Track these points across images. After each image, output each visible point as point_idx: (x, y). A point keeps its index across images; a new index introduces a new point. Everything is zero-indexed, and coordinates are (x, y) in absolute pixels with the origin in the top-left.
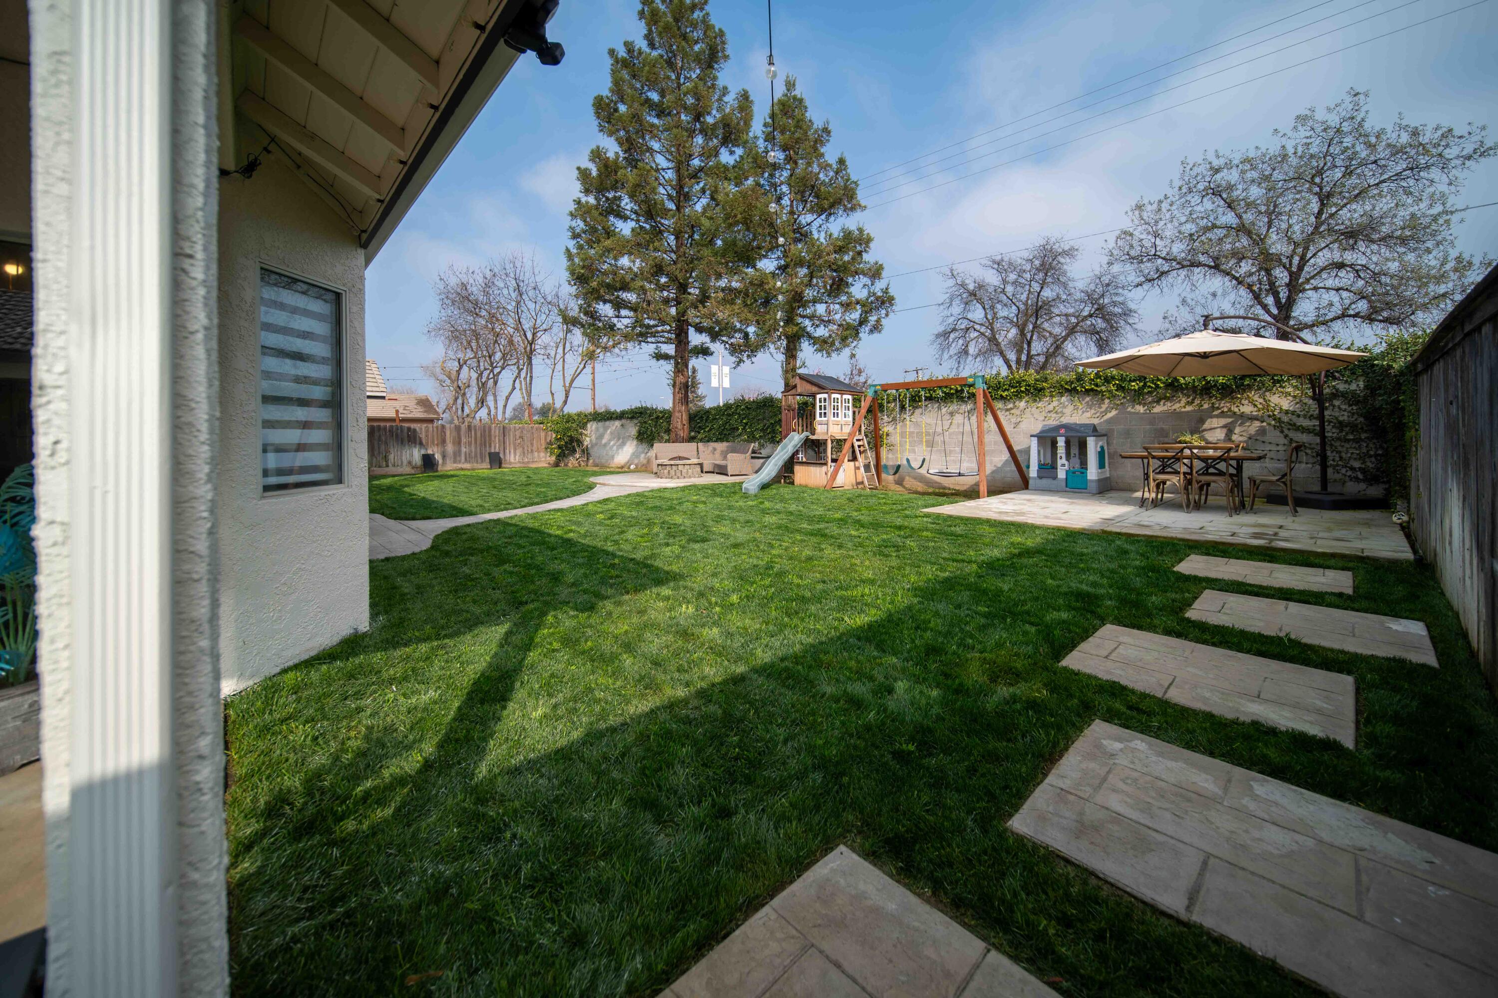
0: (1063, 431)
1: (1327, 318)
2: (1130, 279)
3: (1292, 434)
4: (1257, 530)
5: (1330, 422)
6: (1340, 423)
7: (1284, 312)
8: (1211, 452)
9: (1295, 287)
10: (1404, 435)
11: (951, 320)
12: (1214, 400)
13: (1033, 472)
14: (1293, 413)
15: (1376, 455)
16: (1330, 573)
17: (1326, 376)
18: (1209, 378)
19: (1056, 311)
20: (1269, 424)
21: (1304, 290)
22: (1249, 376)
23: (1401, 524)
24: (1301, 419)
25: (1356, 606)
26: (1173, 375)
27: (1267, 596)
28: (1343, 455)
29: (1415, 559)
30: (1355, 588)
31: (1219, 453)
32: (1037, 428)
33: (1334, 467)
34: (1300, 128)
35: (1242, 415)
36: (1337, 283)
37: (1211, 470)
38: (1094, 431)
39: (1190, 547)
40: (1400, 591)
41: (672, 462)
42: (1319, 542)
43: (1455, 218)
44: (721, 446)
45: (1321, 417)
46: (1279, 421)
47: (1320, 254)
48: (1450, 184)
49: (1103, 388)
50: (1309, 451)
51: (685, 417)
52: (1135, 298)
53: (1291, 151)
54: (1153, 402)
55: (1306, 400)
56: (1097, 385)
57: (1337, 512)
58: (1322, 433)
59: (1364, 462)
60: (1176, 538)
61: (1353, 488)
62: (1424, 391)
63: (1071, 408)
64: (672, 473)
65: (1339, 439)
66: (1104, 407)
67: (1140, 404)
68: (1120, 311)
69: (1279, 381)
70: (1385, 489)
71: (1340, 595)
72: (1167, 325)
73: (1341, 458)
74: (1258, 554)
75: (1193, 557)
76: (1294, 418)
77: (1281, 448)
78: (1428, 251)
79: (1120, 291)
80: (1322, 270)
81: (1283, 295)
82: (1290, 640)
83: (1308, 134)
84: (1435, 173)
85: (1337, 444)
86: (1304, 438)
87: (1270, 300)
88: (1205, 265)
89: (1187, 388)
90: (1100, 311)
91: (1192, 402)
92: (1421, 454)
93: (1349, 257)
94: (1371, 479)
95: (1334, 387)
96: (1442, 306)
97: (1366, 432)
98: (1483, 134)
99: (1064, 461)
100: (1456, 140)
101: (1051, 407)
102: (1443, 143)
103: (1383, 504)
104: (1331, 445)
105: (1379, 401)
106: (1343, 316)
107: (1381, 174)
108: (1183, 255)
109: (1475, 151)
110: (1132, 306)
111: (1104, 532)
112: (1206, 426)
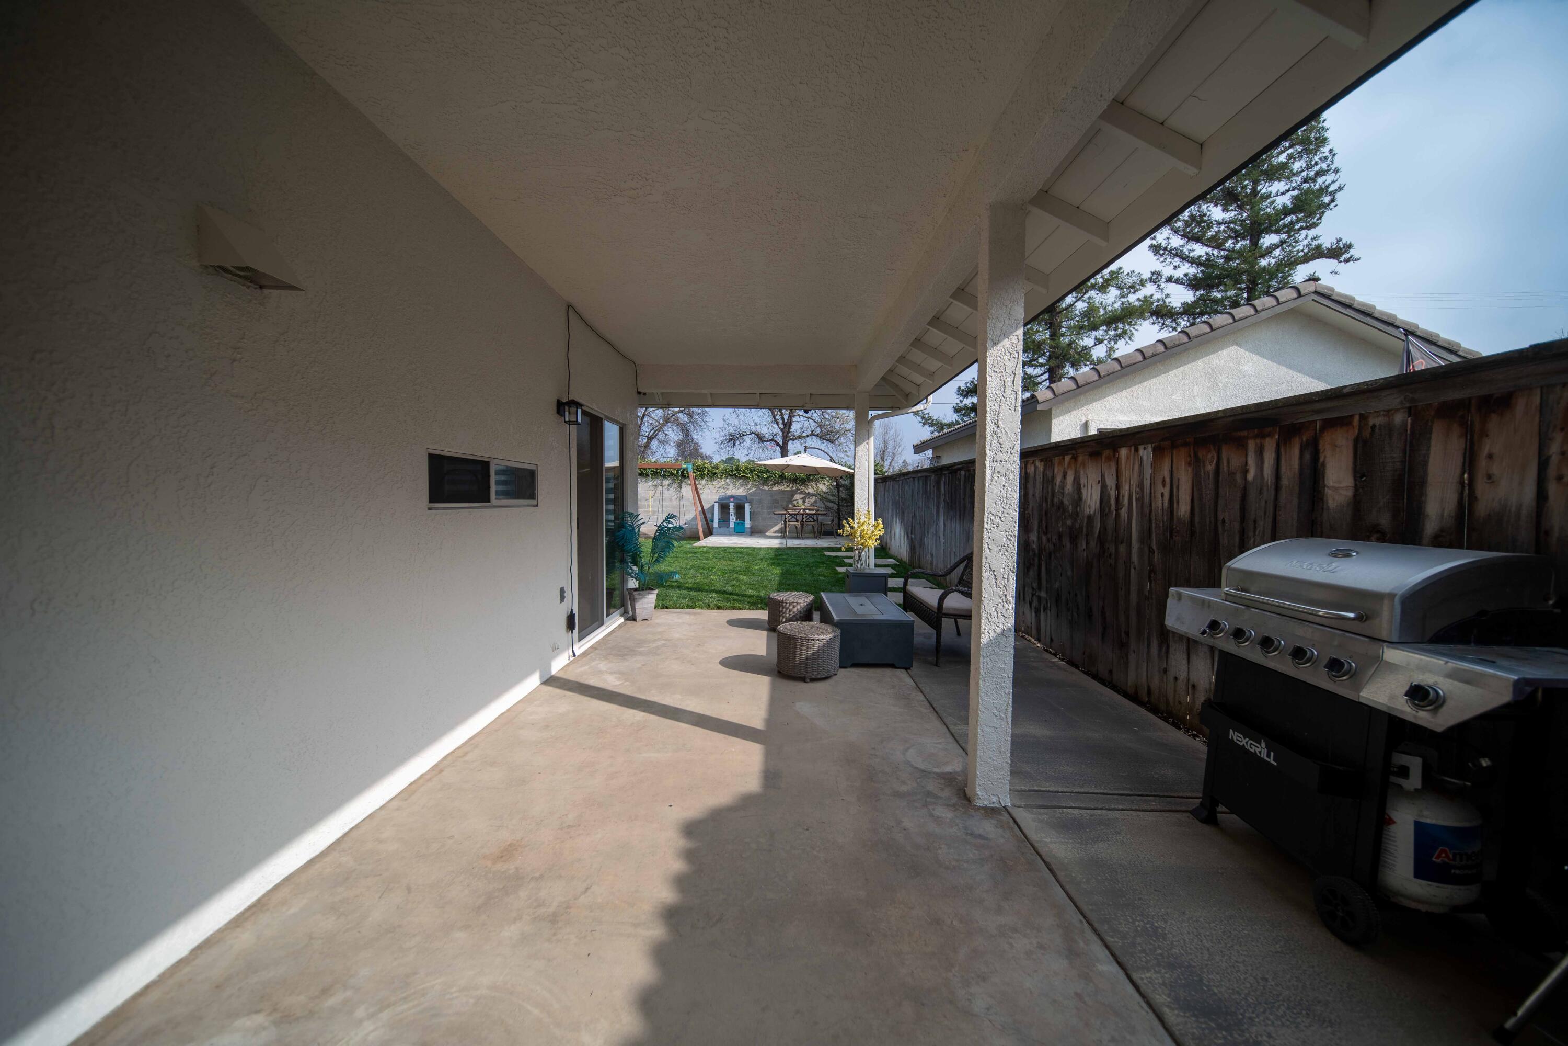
0: (732, 500)
1: (805, 435)
3: (826, 503)
6: (842, 498)
12: (798, 485)
13: (716, 524)
14: (827, 493)
18: (797, 474)
20: (818, 498)
22: (814, 474)
26: (784, 471)
31: (814, 512)
32: (716, 497)
35: (809, 494)
37: (809, 520)
38: (746, 499)
45: (838, 496)
46: (822, 497)
49: (750, 476)
54: (772, 484)
55: (831, 487)
56: (746, 474)
63: (731, 485)
66: (749, 486)
67: (766, 485)
69: (824, 478)
76: (827, 496)
86: (830, 505)
89: (788, 480)
91: (789, 486)
99: (733, 517)
101: (722, 485)
104: (840, 508)
106: (812, 435)
112: (794, 498)
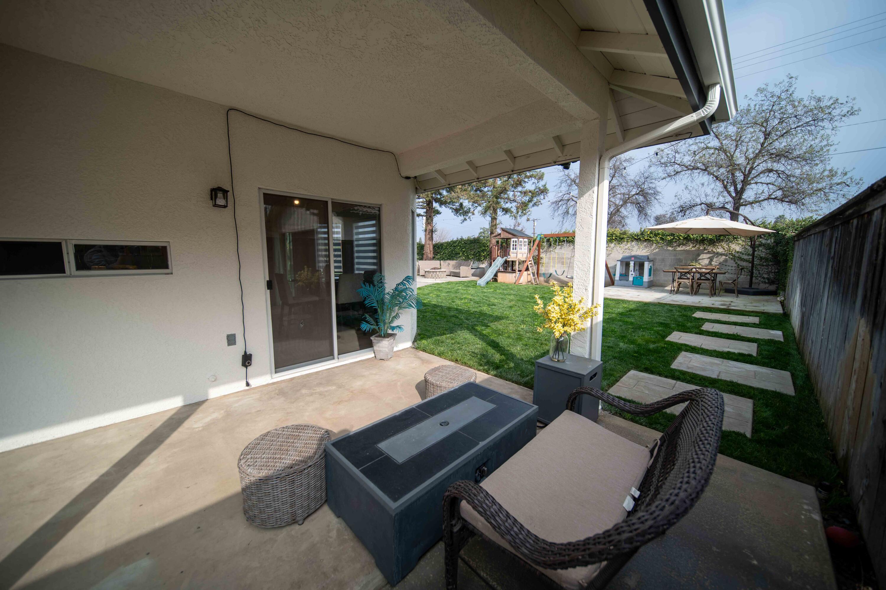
0: (633, 259)
1: (760, 199)
2: (660, 175)
3: (739, 262)
4: (722, 303)
5: (756, 257)
6: (761, 257)
7: (739, 195)
8: (704, 270)
9: (745, 182)
10: (787, 264)
11: (561, 194)
12: (705, 246)
13: (617, 277)
14: (741, 253)
15: (775, 272)
16: (751, 318)
17: (758, 237)
18: (704, 236)
19: (618, 192)
20: (729, 257)
21: (750, 184)
22: (723, 235)
23: (780, 301)
24: (744, 255)
25: (760, 327)
26: (688, 233)
27: (728, 324)
28: (761, 272)
29: (783, 313)
30: (760, 322)
32: (620, 257)
33: (756, 277)
34: (759, 95)
35: (718, 253)
36: (768, 180)
37: (703, 278)
38: (648, 259)
39: (697, 309)
40: (775, 323)
41: (434, 270)
42: (747, 307)
43: (832, 148)
44: (452, 263)
45: (753, 255)
46: (734, 256)
47: (761, 165)
48: (833, 130)
49: (654, 239)
50: (745, 270)
51: (431, 247)
52: (661, 186)
53: (752, 106)
54: (677, 246)
55: (747, 247)
56: (650, 237)
57: (755, 296)
58: (752, 262)
59: (769, 275)
60: (690, 306)
61: (763, 286)
62: (796, 248)
63: (637, 247)
64: (434, 275)
65: (759, 265)
66: (653, 247)
67: (670, 247)
68: (652, 192)
69: (736, 238)
70: (777, 287)
71: (754, 324)
72: (677, 200)
73: (759, 273)
74: (723, 311)
75: (697, 312)
76: (741, 255)
77: (733, 268)
78: (817, 165)
79: (653, 181)
80: (761, 173)
81: (739, 186)
82: (737, 335)
83: (763, 99)
84: (826, 124)
85: (759, 267)
86: (744, 264)
87: (732, 189)
88: (701, 169)
89: (693, 240)
90: (642, 193)
91: (695, 246)
92: (792, 273)
93: (776, 166)
94: (771, 282)
95: (760, 241)
96: (819, 195)
97: (772, 262)
98: (854, 102)
99: (632, 273)
100: (840, 105)
101: (626, 247)
102: (833, 107)
103: (774, 293)
104: (756, 267)
105: (779, 248)
106: (768, 199)
107: (798, 122)
108: (689, 163)
109: (848, 112)
110: (659, 189)
111: (659, 303)
112: (700, 258)
